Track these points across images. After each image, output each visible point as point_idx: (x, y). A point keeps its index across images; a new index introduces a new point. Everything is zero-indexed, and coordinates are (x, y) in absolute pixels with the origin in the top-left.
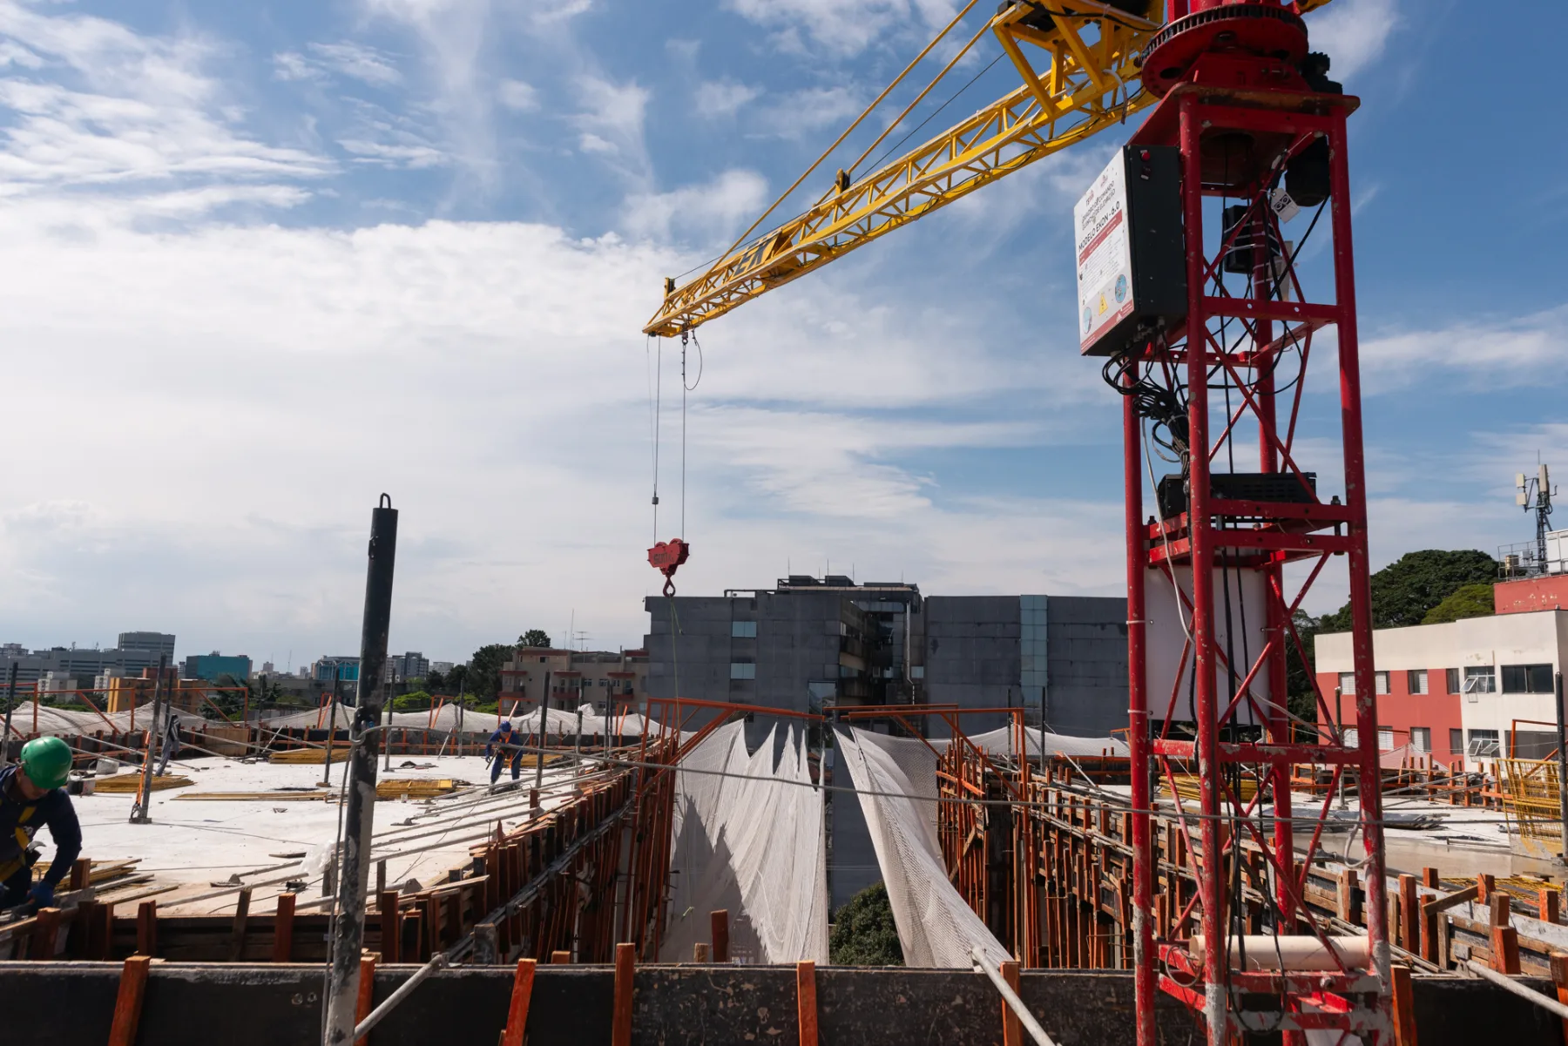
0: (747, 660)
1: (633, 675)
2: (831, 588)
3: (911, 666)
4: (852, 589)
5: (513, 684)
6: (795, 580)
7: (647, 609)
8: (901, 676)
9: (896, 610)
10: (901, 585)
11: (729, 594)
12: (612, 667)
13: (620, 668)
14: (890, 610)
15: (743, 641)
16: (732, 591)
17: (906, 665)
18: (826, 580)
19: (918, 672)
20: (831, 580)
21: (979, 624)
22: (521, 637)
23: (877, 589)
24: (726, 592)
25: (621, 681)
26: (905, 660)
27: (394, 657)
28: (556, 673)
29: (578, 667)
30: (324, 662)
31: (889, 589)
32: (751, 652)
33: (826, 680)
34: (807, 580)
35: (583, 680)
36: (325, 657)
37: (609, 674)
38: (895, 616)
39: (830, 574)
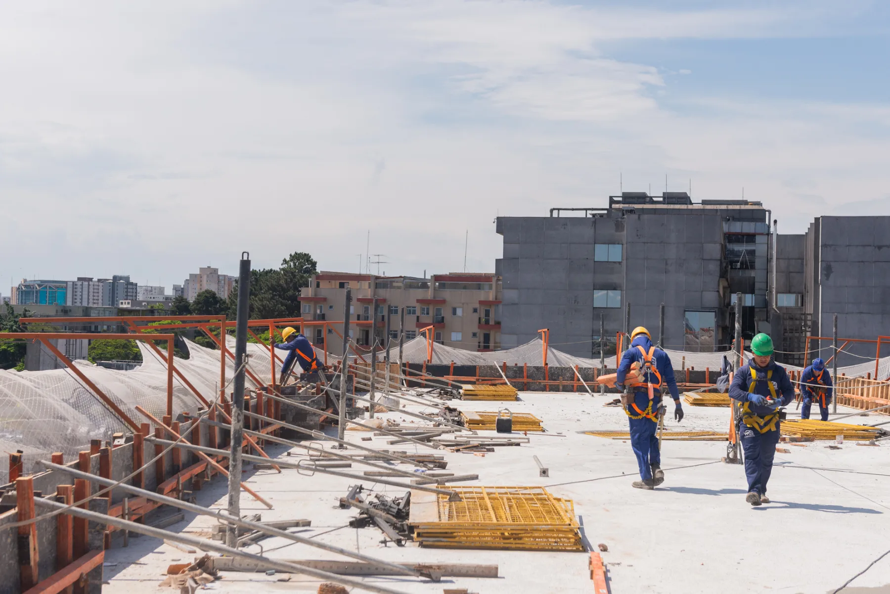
0: (613, 287)
1: (443, 302)
2: (672, 206)
3: (777, 293)
4: (690, 207)
5: (312, 312)
6: (628, 198)
7: (499, 231)
8: (766, 304)
9: (758, 231)
10: (746, 203)
11: (555, 214)
12: (420, 294)
13: (429, 294)
14: (752, 231)
15: (608, 266)
16: (559, 209)
17: (771, 292)
18: (664, 198)
19: (787, 301)
20: (669, 198)
21: (880, 247)
22: (285, 260)
23: (724, 207)
24: (552, 211)
25: (431, 308)
26: (771, 288)
27: (99, 280)
28: (359, 300)
29: (383, 293)
30: (25, 286)
31: (737, 207)
32: (614, 279)
33: (704, 309)
34: (642, 198)
35: (389, 307)
36: (25, 281)
37: (418, 301)
38: (758, 238)
39: (669, 191)
